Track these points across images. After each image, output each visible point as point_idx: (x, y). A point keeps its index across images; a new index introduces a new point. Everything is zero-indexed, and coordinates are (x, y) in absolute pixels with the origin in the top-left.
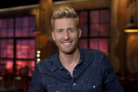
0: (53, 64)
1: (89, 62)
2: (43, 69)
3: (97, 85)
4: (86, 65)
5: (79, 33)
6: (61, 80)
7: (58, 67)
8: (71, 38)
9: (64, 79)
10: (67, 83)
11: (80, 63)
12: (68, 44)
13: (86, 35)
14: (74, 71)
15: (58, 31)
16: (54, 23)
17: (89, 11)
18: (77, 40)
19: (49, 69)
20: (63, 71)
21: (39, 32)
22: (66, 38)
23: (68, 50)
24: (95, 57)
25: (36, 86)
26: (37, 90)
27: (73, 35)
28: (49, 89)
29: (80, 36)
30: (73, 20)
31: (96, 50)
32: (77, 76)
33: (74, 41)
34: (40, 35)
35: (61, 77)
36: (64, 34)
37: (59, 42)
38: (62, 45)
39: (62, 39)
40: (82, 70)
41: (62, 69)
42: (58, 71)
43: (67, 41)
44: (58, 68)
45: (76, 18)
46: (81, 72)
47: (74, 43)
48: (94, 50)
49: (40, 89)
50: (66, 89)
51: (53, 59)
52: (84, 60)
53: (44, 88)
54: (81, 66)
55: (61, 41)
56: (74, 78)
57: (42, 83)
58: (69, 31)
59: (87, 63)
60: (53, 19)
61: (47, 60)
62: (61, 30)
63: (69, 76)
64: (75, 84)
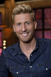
0: (14, 50)
1: (43, 49)
2: (7, 54)
3: (49, 68)
4: (41, 51)
5: (35, 25)
6: (20, 63)
7: (18, 52)
8: (28, 30)
9: (23, 62)
10: (25, 66)
11: (35, 50)
12: (25, 35)
13: (41, 28)
14: (30, 56)
15: (17, 24)
16: (14, 18)
17: (43, 9)
18: (33, 31)
19: (12, 55)
20: (22, 56)
21: (5, 26)
22: (24, 30)
23: (26, 39)
24: (48, 45)
25: (1, 67)
26: (3, 71)
27: (29, 27)
28: (11, 70)
29: (35, 28)
30: (29, 15)
31: (49, 39)
32: (33, 60)
33: (30, 32)
34: (5, 28)
35: (21, 60)
36: (22, 27)
37: (19, 33)
38: (21, 35)
39: (21, 31)
40: (38, 56)
41: (21, 55)
42: (18, 56)
43: (24, 33)
44: (18, 54)
45: (31, 13)
46: (36, 57)
47: (30, 33)
48: (48, 39)
49: (4, 70)
50: (24, 70)
51: (15, 46)
52: (39, 47)
53: (7, 69)
54: (37, 52)
55: (20, 32)
56: (31, 61)
57: (6, 65)
58: (26, 24)
59: (42, 50)
60: (13, 14)
61: (10, 47)
62: (19, 24)
63: (27, 60)
64: (31, 67)
